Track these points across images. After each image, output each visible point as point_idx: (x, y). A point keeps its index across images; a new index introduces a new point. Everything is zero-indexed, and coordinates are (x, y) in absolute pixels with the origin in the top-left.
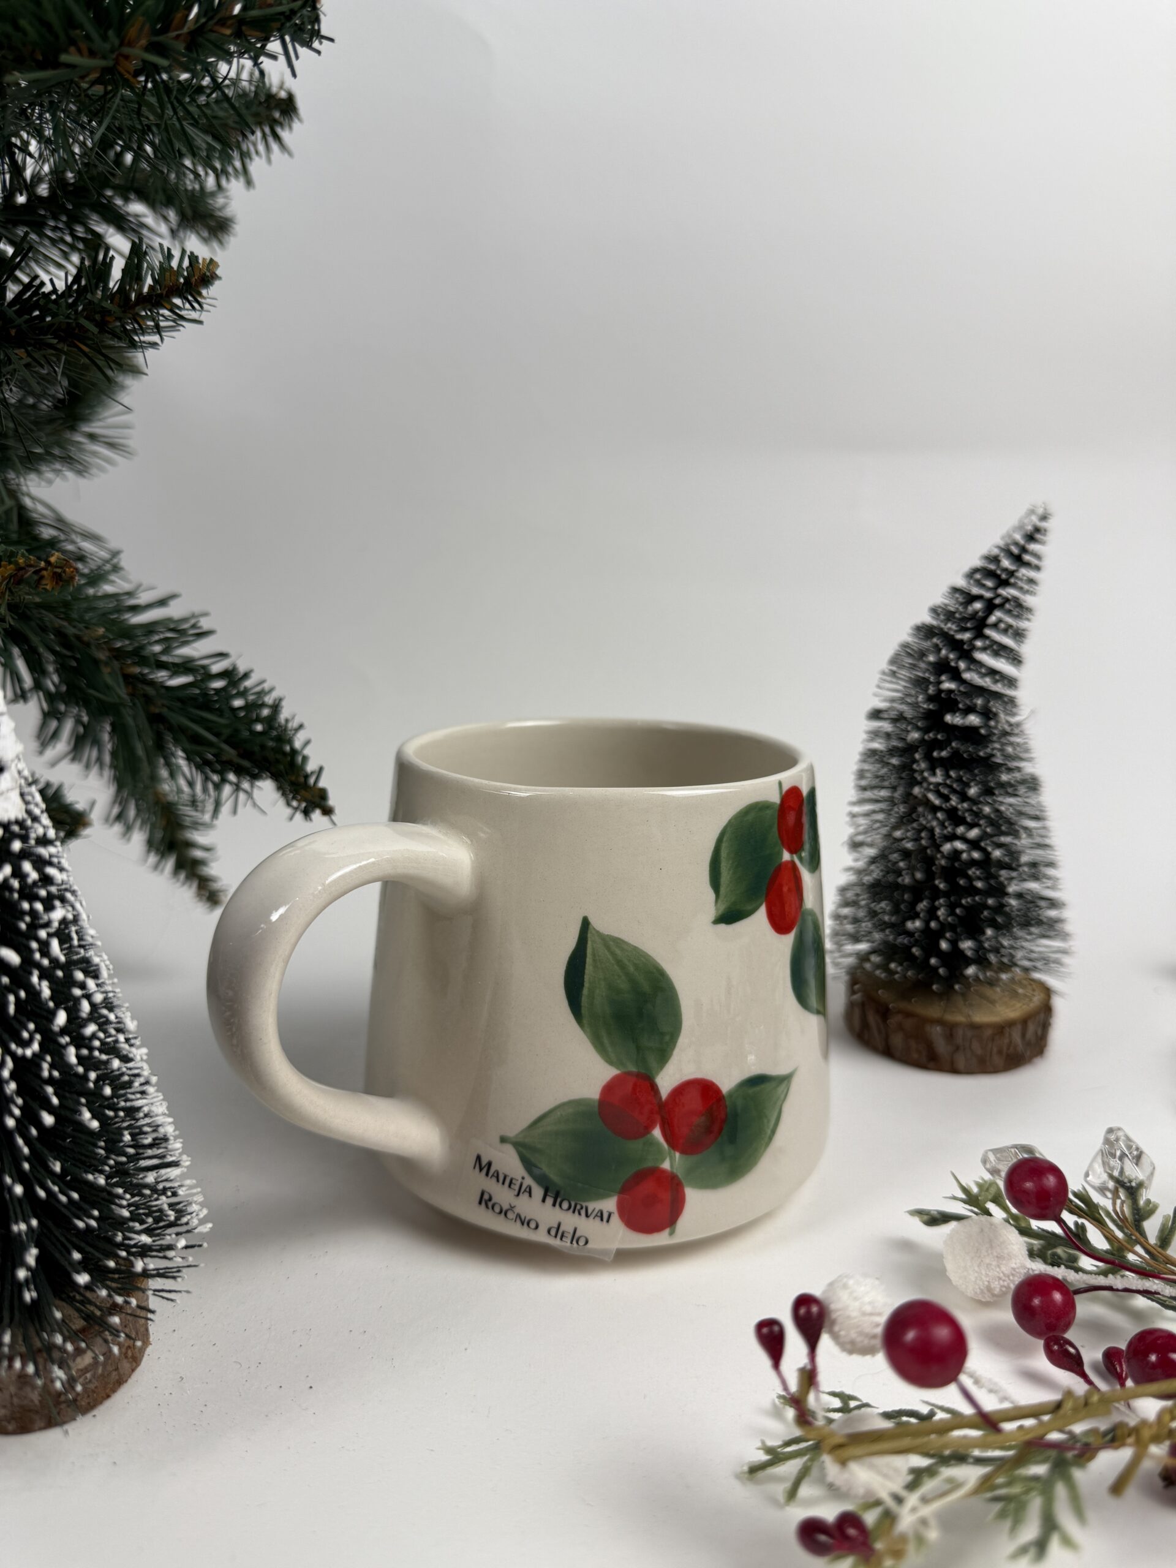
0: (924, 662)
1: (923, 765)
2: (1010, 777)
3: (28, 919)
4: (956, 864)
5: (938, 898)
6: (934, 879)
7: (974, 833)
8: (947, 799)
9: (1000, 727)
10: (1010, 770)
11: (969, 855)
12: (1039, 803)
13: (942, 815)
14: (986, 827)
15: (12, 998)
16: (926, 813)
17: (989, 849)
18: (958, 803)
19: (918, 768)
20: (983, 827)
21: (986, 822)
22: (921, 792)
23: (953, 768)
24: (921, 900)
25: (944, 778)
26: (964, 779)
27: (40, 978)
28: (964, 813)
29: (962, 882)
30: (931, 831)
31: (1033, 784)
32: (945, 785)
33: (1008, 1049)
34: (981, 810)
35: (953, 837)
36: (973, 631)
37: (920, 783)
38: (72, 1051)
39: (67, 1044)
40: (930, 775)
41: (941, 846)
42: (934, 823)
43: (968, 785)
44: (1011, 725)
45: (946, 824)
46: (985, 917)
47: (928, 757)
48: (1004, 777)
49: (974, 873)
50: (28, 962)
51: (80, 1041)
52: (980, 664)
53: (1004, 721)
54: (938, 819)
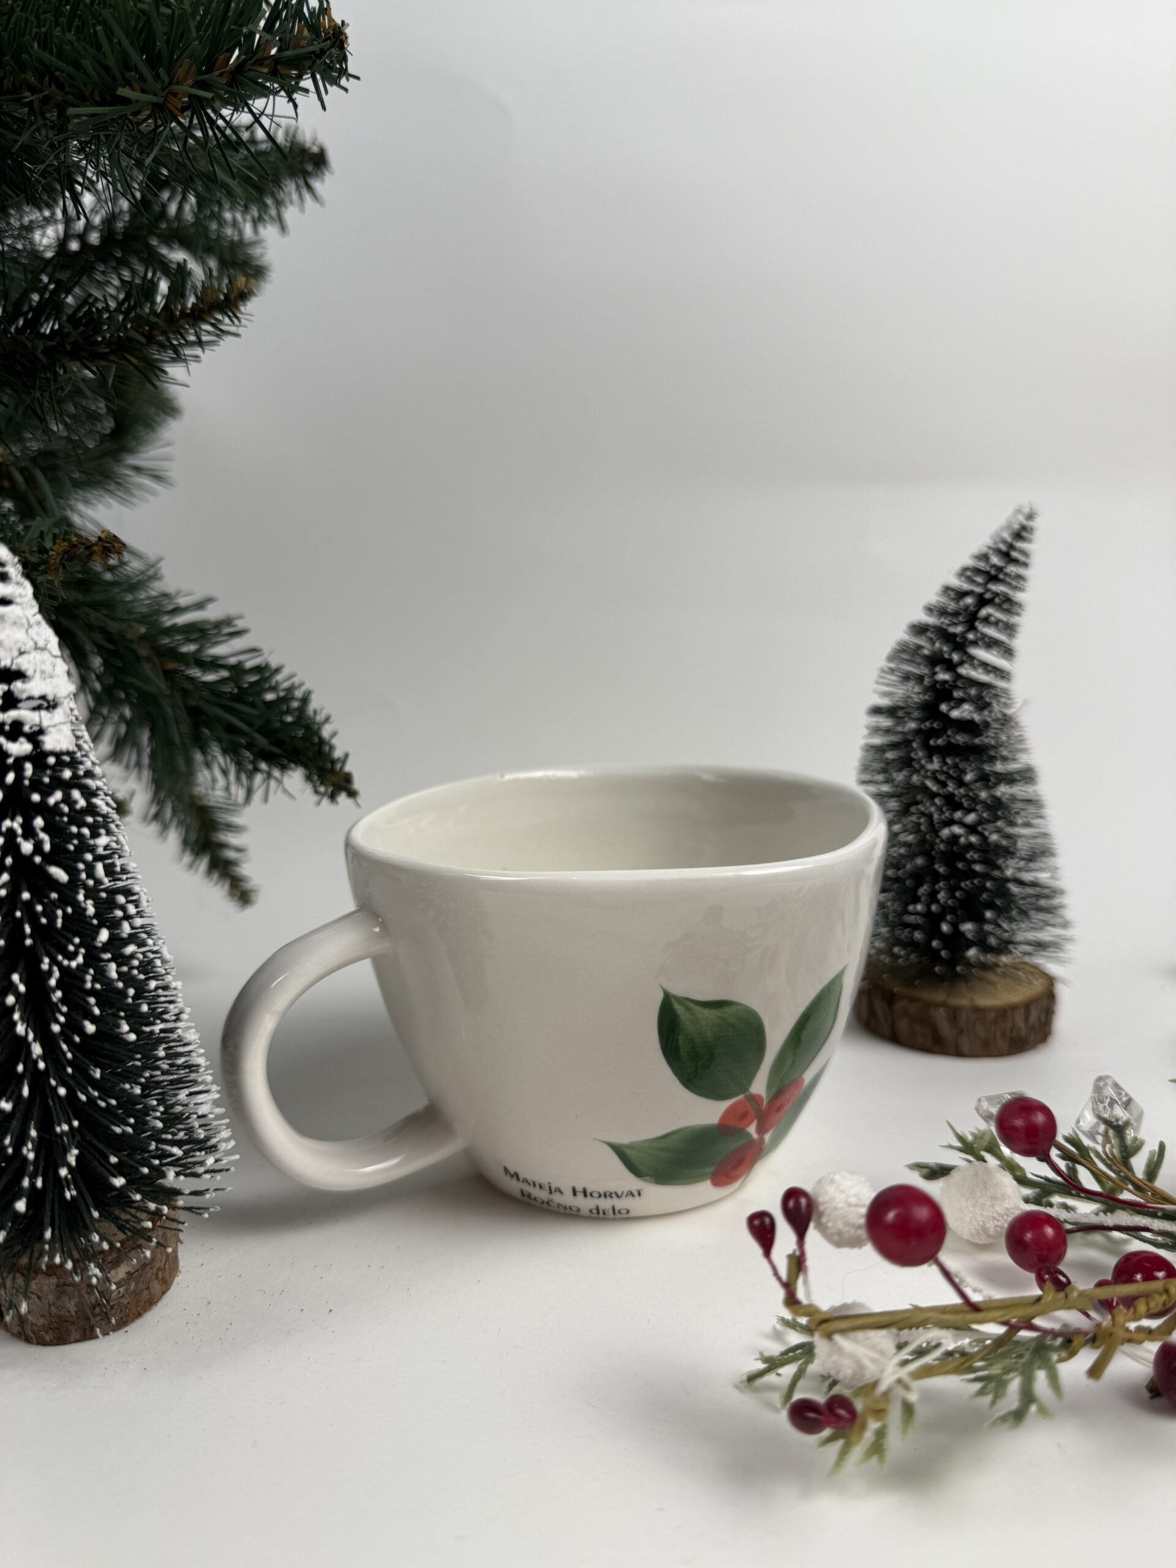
0: (918, 655)
1: (921, 754)
2: (1006, 767)
3: (76, 842)
4: (955, 848)
5: (938, 882)
6: (933, 864)
7: (971, 818)
8: (943, 785)
9: (993, 717)
10: (1005, 759)
11: (967, 839)
12: (1035, 791)
13: (940, 801)
14: (982, 812)
15: (60, 913)
16: (925, 800)
17: (986, 833)
18: (955, 789)
19: (915, 757)
20: (979, 813)
21: (982, 808)
22: (919, 780)
23: (949, 755)
24: (922, 885)
25: (941, 764)
26: (960, 766)
27: (86, 897)
28: (961, 799)
29: (960, 865)
30: (930, 816)
31: (1027, 775)
32: (943, 772)
33: (1012, 1031)
34: (977, 796)
35: (950, 822)
36: (966, 624)
37: (917, 771)
38: (113, 966)
39: (109, 961)
40: (927, 762)
41: (939, 831)
42: (933, 809)
43: (964, 772)
44: (1005, 715)
45: (944, 809)
46: (983, 899)
47: (925, 746)
48: (999, 767)
49: (972, 857)
50: (74, 882)
51: (121, 960)
52: (972, 658)
53: (997, 711)
54: (934, 804)
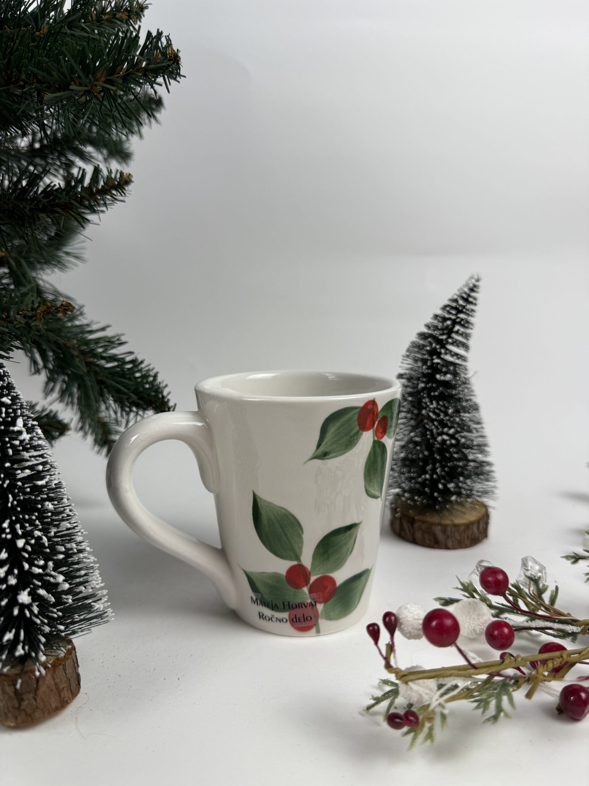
0: (424, 350)
1: (427, 399)
2: (467, 403)
4: (444, 447)
5: (436, 463)
6: (434, 454)
7: (452, 431)
8: (438, 415)
9: (461, 380)
10: (466, 400)
11: (450, 441)
12: (479, 416)
13: (436, 423)
14: (457, 428)
16: (428, 423)
17: (459, 438)
18: (444, 417)
19: (424, 401)
22: (425, 412)
23: (440, 400)
24: (428, 466)
25: (436, 405)
26: (446, 405)
28: (447, 422)
29: (447, 455)
30: (432, 431)
31: (476, 407)
32: (438, 409)
34: (454, 420)
35: (442, 433)
36: (447, 334)
37: (425, 408)
40: (430, 404)
41: (437, 438)
43: (448, 409)
44: (466, 379)
45: (439, 427)
46: (459, 471)
47: (429, 395)
48: (464, 404)
49: (452, 450)
52: (450, 350)
53: (463, 377)
54: (434, 425)
